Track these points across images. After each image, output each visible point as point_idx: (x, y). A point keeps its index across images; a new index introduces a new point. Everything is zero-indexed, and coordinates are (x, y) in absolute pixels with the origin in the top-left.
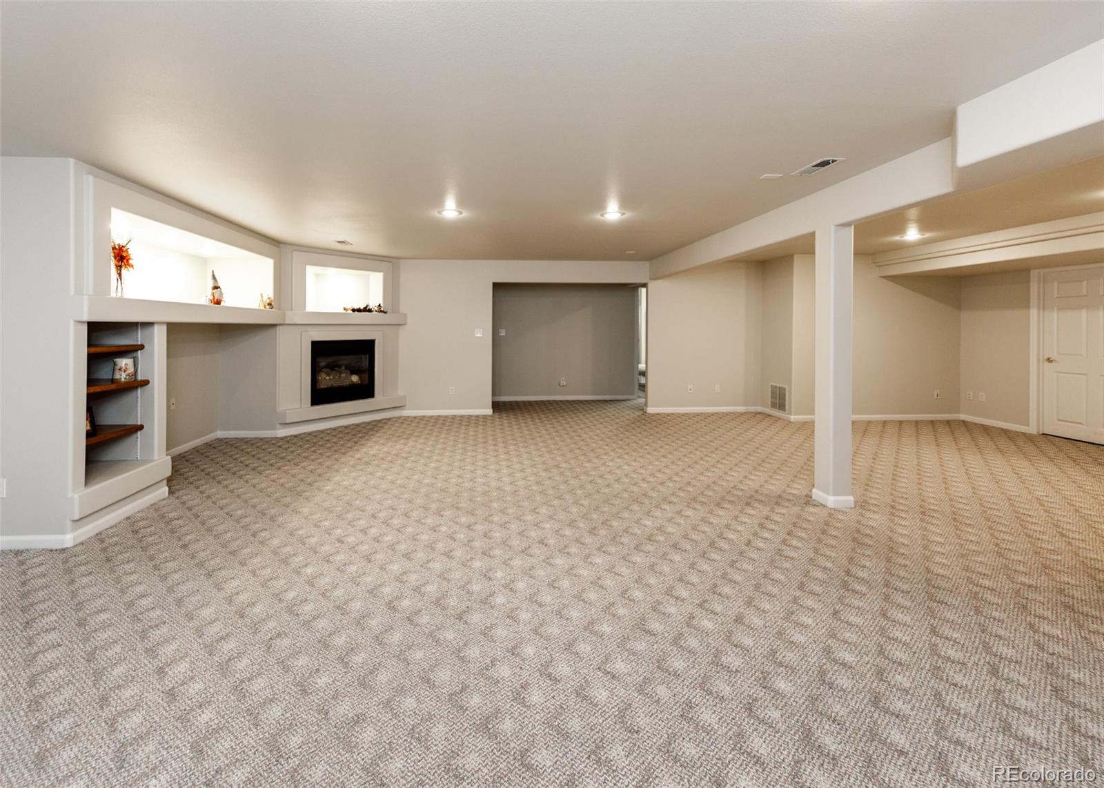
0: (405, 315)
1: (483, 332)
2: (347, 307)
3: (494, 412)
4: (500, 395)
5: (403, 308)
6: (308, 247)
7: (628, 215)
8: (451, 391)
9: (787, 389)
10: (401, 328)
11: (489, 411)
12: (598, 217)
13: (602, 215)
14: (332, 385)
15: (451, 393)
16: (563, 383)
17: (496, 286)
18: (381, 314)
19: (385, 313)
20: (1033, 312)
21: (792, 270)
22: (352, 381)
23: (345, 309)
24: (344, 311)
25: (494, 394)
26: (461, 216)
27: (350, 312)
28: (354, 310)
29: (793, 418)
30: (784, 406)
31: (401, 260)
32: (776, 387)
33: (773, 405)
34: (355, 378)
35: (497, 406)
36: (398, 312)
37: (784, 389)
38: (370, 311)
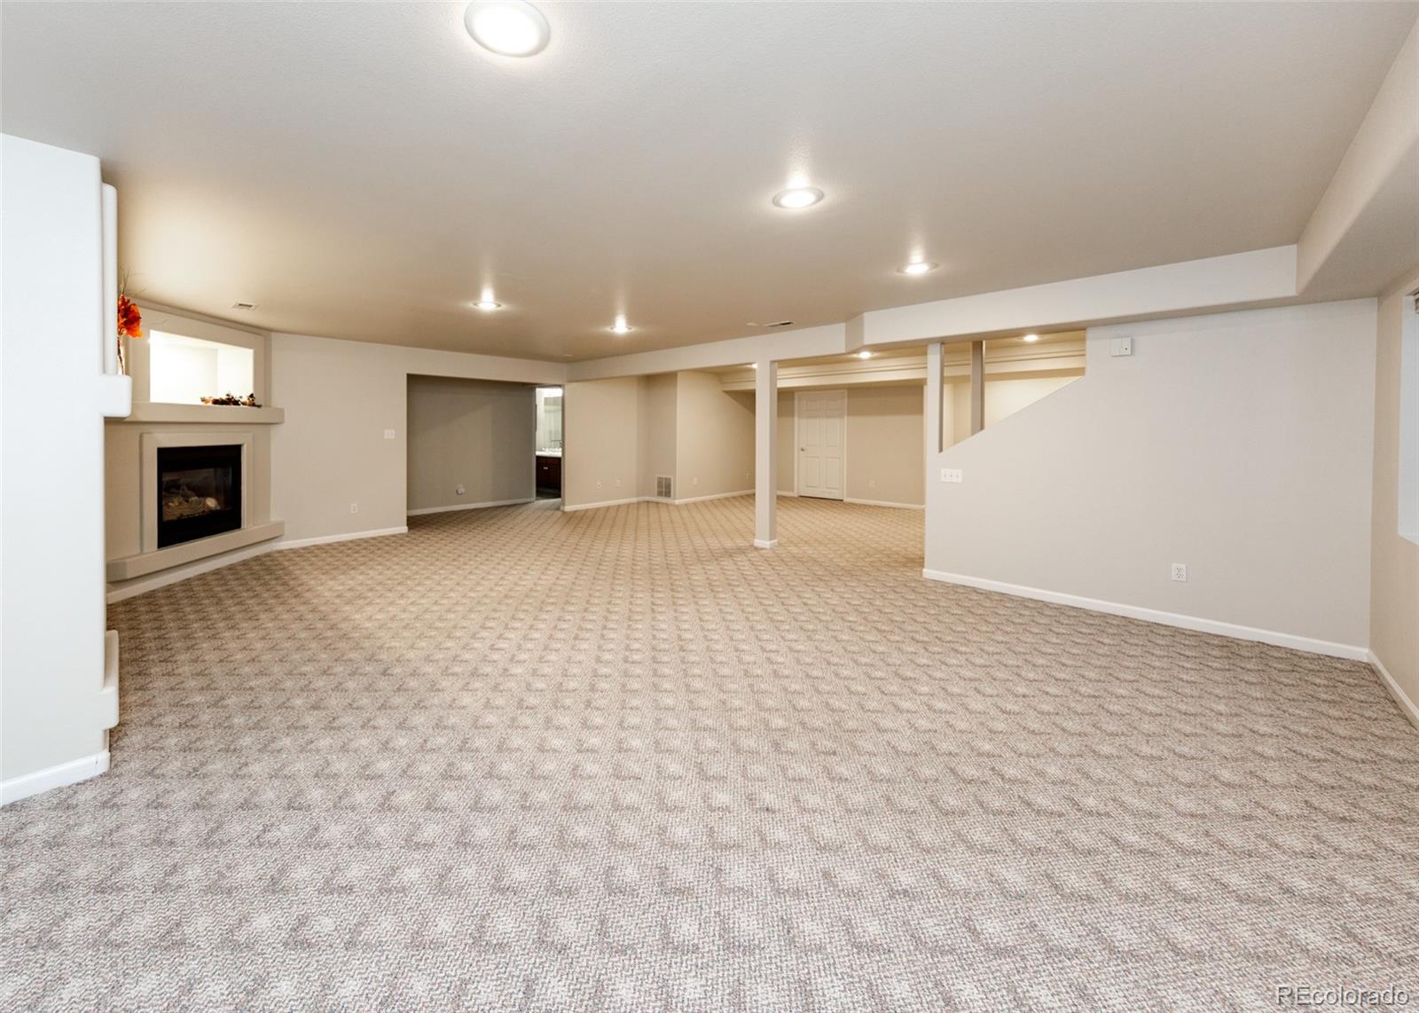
0: (281, 411)
1: (394, 433)
2: (207, 397)
3: (409, 529)
4: (416, 508)
5: (278, 401)
6: (158, 303)
7: (634, 329)
8: (352, 509)
9: (672, 480)
10: (274, 429)
11: (405, 529)
12: (608, 329)
13: (612, 328)
14: (182, 515)
15: (352, 512)
16: (462, 490)
17: (414, 380)
18: (254, 408)
19: (259, 406)
20: (796, 419)
21: (676, 382)
22: (208, 507)
23: (203, 400)
24: (202, 403)
25: (408, 508)
26: (499, 308)
27: (210, 404)
28: (216, 402)
29: (677, 502)
30: (669, 492)
31: (273, 334)
32: (662, 478)
33: (660, 494)
34: (211, 503)
35: (414, 523)
36: (270, 407)
37: (670, 479)
38: (236, 403)
